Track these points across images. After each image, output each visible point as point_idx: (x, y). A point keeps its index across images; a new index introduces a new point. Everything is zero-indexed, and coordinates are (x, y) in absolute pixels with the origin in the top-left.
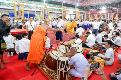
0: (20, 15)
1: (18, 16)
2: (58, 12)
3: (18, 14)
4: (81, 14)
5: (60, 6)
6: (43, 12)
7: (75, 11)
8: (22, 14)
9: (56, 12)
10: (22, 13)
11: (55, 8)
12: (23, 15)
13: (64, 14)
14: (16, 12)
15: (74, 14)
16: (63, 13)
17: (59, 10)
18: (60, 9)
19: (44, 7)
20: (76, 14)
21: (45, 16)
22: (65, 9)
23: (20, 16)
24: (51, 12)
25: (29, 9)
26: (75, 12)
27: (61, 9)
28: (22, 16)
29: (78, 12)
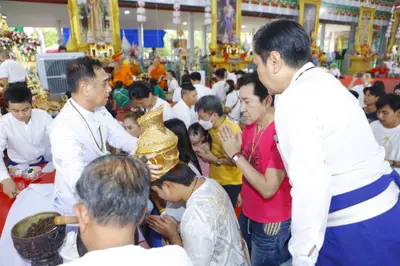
0: (99, 25)
1: (90, 33)
2: (280, 10)
3: (85, 23)
7: (353, 3)
8: (106, 23)
10: (106, 14)
12: (115, 28)
13: (308, 17)
14: (76, 11)
16: (304, 16)
21: (221, 30)
23: (99, 34)
28: (107, 33)
29: (367, 11)
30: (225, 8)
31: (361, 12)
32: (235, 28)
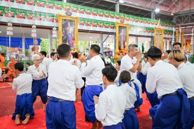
2: (104, 29)
4: (167, 36)
5: (111, 12)
6: (60, 28)
7: (151, 26)
9: (98, 29)
11: (98, 18)
13: (122, 34)
15: (150, 34)
16: (119, 33)
17: (108, 23)
18: (109, 20)
19: (63, 12)
20: (154, 35)
22: (126, 22)
24: (85, 28)
25: (16, 20)
26: (152, 30)
27: (115, 20)
29: (159, 30)
30: (67, 28)
31: (155, 31)
32: (74, 40)
